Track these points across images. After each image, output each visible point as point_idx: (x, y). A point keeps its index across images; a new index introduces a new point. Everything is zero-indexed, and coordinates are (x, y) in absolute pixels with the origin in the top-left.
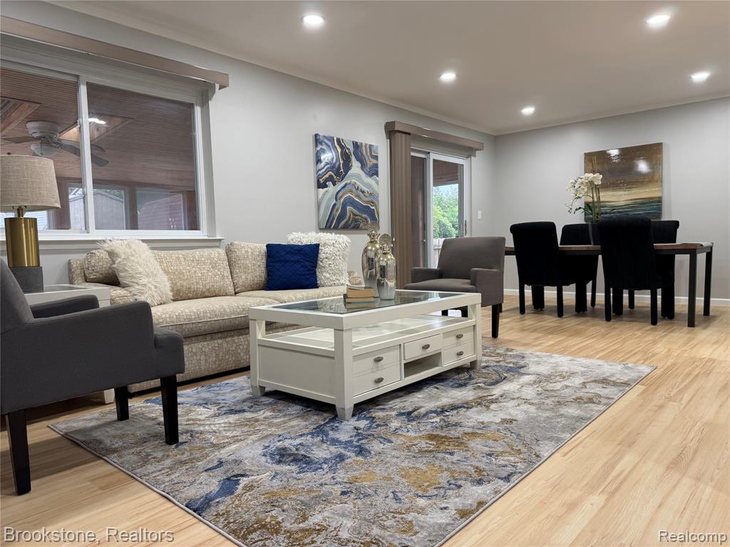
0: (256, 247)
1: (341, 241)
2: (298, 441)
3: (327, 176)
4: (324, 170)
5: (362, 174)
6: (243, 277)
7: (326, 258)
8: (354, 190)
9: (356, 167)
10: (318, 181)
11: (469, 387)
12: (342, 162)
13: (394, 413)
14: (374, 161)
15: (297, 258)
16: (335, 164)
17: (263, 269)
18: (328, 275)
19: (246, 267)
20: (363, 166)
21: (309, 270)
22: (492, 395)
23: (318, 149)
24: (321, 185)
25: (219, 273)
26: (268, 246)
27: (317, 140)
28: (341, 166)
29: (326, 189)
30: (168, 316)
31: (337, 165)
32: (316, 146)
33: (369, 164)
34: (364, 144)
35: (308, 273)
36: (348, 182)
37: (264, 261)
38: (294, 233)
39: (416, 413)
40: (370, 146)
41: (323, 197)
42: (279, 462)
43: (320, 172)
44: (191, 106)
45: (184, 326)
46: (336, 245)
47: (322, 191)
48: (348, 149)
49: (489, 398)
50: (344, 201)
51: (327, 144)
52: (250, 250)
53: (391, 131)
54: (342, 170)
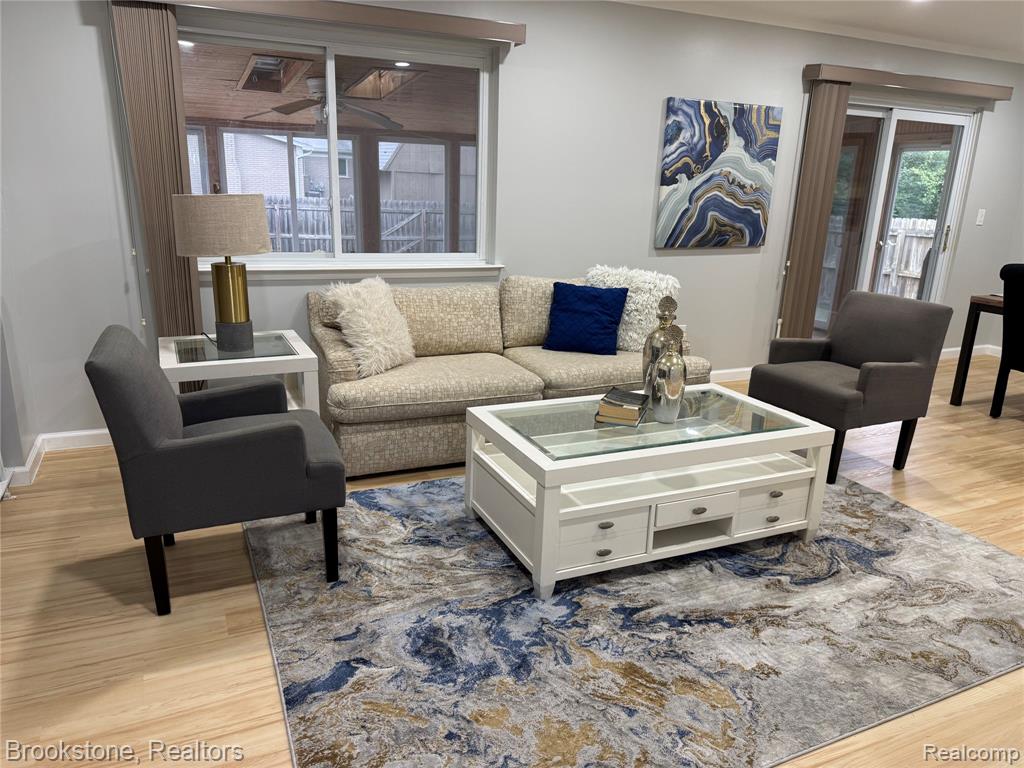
0: (540, 285)
1: (663, 285)
2: (461, 621)
3: (679, 165)
4: (674, 156)
5: (746, 157)
6: (516, 327)
7: (637, 310)
8: (726, 184)
9: (735, 145)
10: (663, 174)
11: (763, 580)
12: (709, 140)
13: (613, 604)
14: (772, 134)
15: (591, 308)
16: (696, 145)
17: (545, 317)
18: (635, 336)
19: (522, 314)
20: (748, 145)
21: (606, 328)
22: (785, 607)
23: (670, 122)
24: (666, 180)
25: (482, 322)
26: (556, 285)
27: (670, 108)
28: (707, 146)
29: (675, 186)
30: (387, 393)
31: (699, 146)
32: (667, 117)
33: (761, 140)
34: (755, 107)
35: (602, 332)
36: (717, 171)
37: (548, 306)
38: (598, 266)
39: (642, 614)
40: (768, 109)
41: (667, 200)
42: (417, 653)
43: (668, 160)
44: (476, 73)
45: (407, 408)
46: (654, 292)
47: (666, 189)
48: (725, 118)
49: (778, 612)
50: (705, 202)
51: (686, 114)
52: (529, 290)
53: (813, 80)
54: (708, 153)
